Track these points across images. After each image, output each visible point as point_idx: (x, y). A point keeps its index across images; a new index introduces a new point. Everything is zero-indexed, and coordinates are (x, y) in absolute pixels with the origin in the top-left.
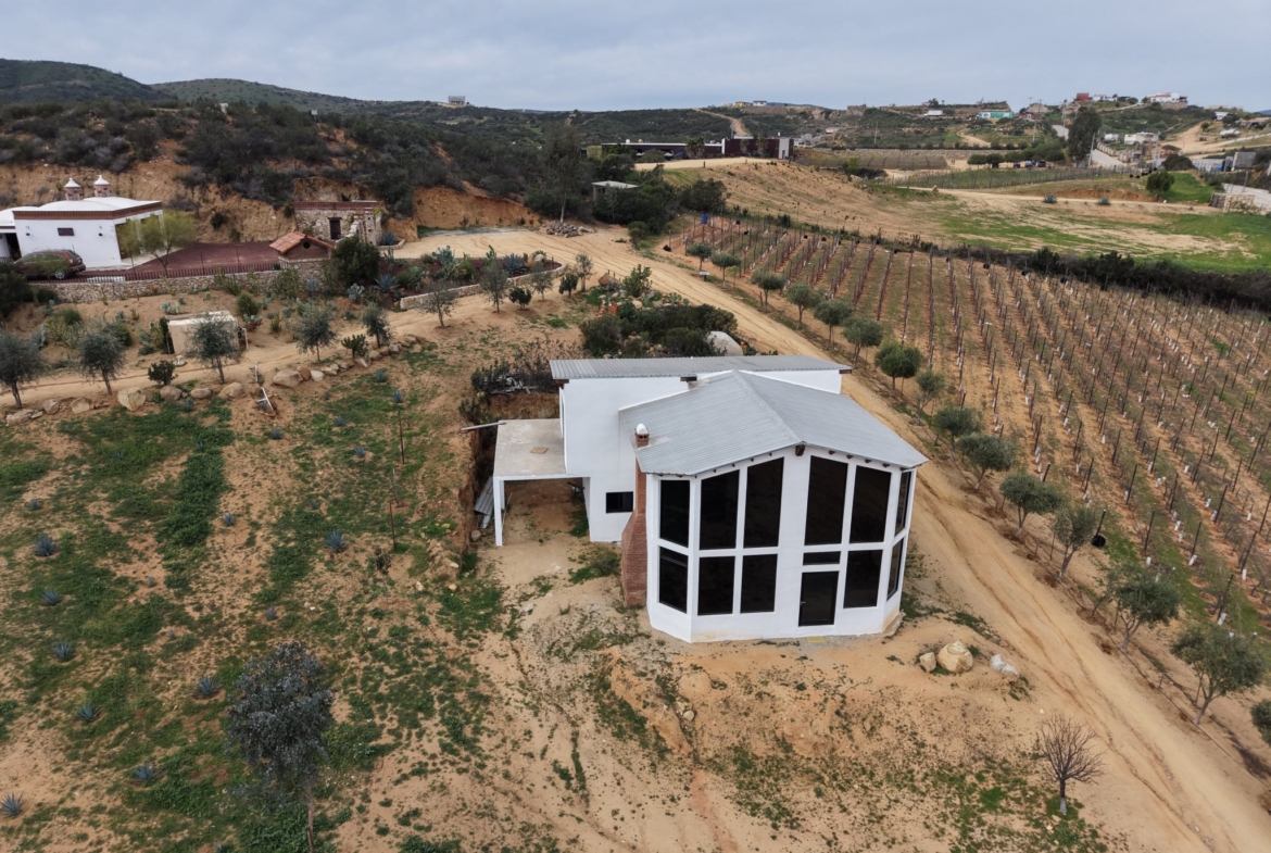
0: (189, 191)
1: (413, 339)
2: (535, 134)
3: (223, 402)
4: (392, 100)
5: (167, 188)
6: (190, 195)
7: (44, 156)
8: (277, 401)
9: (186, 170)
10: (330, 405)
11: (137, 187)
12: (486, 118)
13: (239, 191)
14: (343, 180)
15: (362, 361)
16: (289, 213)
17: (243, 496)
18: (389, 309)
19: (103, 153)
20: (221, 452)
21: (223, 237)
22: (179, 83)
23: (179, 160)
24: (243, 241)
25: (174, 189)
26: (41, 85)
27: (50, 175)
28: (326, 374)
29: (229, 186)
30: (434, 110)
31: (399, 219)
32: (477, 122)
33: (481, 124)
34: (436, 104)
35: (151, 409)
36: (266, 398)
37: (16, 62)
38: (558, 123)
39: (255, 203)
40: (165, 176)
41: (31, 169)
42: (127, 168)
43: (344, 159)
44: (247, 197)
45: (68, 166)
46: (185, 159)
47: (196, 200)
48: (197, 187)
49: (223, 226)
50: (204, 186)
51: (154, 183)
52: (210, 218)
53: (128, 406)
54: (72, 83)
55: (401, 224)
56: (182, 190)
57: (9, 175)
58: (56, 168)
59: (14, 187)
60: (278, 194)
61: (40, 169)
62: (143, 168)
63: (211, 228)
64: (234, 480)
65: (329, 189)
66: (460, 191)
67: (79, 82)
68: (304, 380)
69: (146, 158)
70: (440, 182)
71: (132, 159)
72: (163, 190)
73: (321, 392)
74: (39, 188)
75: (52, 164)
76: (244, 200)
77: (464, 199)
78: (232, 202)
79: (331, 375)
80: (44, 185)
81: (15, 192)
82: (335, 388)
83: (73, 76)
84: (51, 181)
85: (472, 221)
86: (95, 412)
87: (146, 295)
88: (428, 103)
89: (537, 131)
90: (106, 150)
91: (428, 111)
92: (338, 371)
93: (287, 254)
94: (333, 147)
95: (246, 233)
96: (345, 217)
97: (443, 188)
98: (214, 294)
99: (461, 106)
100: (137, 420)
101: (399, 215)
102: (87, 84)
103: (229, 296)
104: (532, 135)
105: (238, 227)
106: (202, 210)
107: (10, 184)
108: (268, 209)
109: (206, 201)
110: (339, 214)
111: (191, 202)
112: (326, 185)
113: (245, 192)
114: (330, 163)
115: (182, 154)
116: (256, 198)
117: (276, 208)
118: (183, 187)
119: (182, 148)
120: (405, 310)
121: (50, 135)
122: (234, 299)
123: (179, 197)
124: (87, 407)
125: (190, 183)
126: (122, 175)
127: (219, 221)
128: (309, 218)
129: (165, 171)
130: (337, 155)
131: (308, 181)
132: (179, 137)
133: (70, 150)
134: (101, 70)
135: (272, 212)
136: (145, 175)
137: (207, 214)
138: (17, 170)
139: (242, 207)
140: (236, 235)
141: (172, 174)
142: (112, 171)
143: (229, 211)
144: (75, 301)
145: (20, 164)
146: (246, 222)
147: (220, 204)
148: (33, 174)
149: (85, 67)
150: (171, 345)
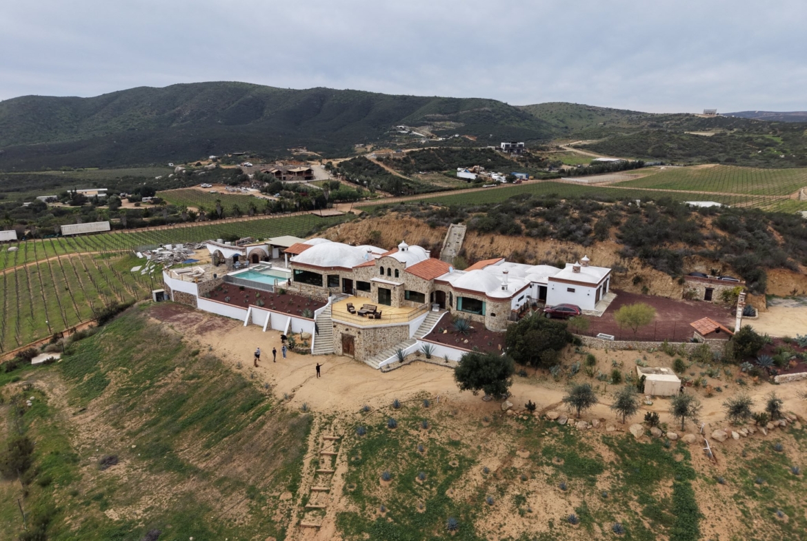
0: (622, 261)
1: (794, 417)
2: (777, 143)
3: (684, 445)
4: (662, 113)
5: (611, 257)
6: (622, 263)
7: (552, 234)
8: (715, 452)
9: (621, 247)
10: (747, 462)
11: (595, 255)
12: (735, 130)
13: (652, 264)
14: (712, 258)
15: (763, 430)
16: (681, 282)
17: (713, 526)
18: (767, 380)
19: (579, 233)
20: (690, 485)
21: (638, 290)
22: (533, 105)
23: (618, 241)
24: (649, 294)
25: (614, 258)
26: (469, 111)
27: (553, 245)
28: (741, 436)
29: (646, 261)
30: (691, 120)
31: (755, 295)
32: (729, 133)
33: (732, 136)
34: (694, 116)
35: (646, 439)
36: (708, 448)
37: (460, 99)
38: (797, 133)
39: (661, 273)
40: (610, 251)
41: (544, 241)
42: (591, 244)
43: (711, 241)
44: (655, 268)
45: (562, 241)
46: (621, 240)
47: (626, 266)
48: (627, 258)
49: (639, 284)
50: (631, 258)
51: (604, 254)
52: (632, 278)
53: (635, 435)
54: (483, 109)
55: (756, 298)
56: (618, 259)
57: (534, 243)
58: (556, 241)
59: (536, 249)
60: (674, 267)
61: (549, 241)
62: (599, 244)
63: (632, 284)
64: (705, 512)
65: (702, 263)
66: (794, 270)
67: (486, 109)
68: (729, 438)
69: (602, 240)
70: (782, 264)
71: (594, 239)
72: (608, 259)
73: (740, 450)
74: (547, 251)
75: (554, 238)
76: (654, 270)
77: (796, 276)
78: (647, 271)
79: (743, 437)
80: (549, 250)
81: (536, 252)
82: (748, 449)
83: (484, 106)
84: (553, 248)
85: (800, 292)
86: (617, 433)
87: (625, 349)
88: (688, 114)
89: (778, 140)
90: (581, 233)
91: (687, 120)
92: (748, 434)
93: (705, 336)
94: (705, 233)
95: (652, 290)
96: (717, 289)
97: (782, 269)
98: (659, 353)
99: (712, 116)
100: (641, 446)
101: (755, 292)
102: (490, 109)
103: (668, 356)
104: (773, 144)
105: (648, 286)
106: (629, 273)
107: (534, 248)
108: (668, 278)
109: (632, 268)
110: (713, 286)
111: (623, 267)
112: (701, 260)
113: (655, 265)
114: (703, 245)
115: (620, 238)
116: (661, 270)
117: (673, 278)
118: (619, 257)
119: (619, 232)
120: (778, 384)
121: (553, 221)
122: (672, 359)
123: (616, 263)
124: (613, 429)
125: (623, 255)
126: (588, 247)
127: (637, 280)
128: (692, 286)
129: (611, 247)
130: (707, 238)
131: (690, 258)
132: (617, 224)
133: (564, 232)
134: (498, 102)
135: (670, 280)
136: (600, 249)
137: (631, 276)
138: (538, 240)
139: (652, 274)
140: (645, 290)
141: (614, 249)
142: (583, 245)
143: (644, 276)
144: (590, 346)
145: (540, 238)
146: (653, 283)
147: (639, 271)
148: (545, 243)
149: (491, 100)
150: (643, 388)
